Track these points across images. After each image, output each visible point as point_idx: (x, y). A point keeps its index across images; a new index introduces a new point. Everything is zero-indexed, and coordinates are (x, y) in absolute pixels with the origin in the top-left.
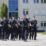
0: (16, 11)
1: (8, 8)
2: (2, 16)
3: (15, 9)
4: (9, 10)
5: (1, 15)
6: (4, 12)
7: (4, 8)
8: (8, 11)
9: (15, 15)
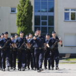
0: (51, 14)
1: (33, 7)
2: (20, 23)
3: (48, 10)
4: (35, 11)
5: (18, 22)
6: (24, 16)
7: (26, 6)
8: (33, 12)
9: (47, 21)
